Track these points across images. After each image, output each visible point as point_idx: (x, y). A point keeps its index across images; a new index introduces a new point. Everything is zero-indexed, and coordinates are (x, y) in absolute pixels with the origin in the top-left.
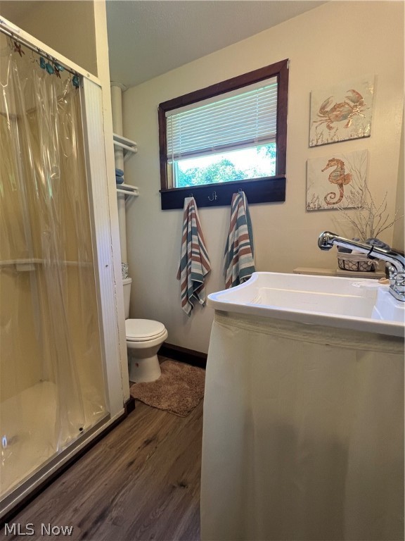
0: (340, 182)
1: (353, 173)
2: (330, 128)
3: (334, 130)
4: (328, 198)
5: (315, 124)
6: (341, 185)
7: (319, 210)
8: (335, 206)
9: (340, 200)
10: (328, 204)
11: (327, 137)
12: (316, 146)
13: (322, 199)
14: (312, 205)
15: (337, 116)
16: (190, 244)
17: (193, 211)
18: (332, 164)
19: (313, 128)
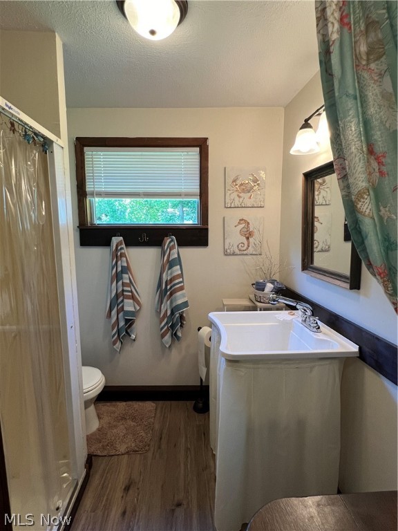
0: (247, 236)
1: (255, 230)
2: (239, 197)
3: (242, 199)
4: (240, 246)
5: (229, 192)
6: (248, 238)
7: (234, 254)
8: (245, 252)
9: (247, 248)
10: (240, 250)
11: (237, 203)
12: (230, 207)
13: (235, 246)
14: (228, 251)
15: (243, 189)
16: (120, 283)
17: (123, 251)
18: (242, 222)
19: (228, 195)
